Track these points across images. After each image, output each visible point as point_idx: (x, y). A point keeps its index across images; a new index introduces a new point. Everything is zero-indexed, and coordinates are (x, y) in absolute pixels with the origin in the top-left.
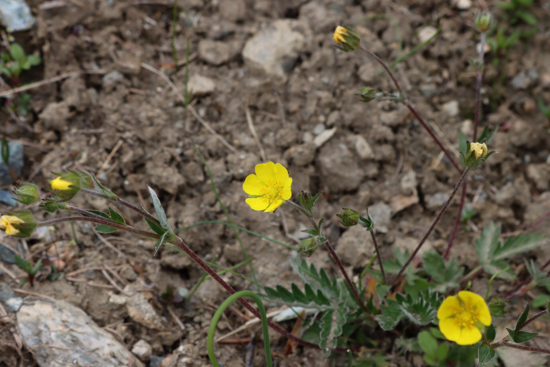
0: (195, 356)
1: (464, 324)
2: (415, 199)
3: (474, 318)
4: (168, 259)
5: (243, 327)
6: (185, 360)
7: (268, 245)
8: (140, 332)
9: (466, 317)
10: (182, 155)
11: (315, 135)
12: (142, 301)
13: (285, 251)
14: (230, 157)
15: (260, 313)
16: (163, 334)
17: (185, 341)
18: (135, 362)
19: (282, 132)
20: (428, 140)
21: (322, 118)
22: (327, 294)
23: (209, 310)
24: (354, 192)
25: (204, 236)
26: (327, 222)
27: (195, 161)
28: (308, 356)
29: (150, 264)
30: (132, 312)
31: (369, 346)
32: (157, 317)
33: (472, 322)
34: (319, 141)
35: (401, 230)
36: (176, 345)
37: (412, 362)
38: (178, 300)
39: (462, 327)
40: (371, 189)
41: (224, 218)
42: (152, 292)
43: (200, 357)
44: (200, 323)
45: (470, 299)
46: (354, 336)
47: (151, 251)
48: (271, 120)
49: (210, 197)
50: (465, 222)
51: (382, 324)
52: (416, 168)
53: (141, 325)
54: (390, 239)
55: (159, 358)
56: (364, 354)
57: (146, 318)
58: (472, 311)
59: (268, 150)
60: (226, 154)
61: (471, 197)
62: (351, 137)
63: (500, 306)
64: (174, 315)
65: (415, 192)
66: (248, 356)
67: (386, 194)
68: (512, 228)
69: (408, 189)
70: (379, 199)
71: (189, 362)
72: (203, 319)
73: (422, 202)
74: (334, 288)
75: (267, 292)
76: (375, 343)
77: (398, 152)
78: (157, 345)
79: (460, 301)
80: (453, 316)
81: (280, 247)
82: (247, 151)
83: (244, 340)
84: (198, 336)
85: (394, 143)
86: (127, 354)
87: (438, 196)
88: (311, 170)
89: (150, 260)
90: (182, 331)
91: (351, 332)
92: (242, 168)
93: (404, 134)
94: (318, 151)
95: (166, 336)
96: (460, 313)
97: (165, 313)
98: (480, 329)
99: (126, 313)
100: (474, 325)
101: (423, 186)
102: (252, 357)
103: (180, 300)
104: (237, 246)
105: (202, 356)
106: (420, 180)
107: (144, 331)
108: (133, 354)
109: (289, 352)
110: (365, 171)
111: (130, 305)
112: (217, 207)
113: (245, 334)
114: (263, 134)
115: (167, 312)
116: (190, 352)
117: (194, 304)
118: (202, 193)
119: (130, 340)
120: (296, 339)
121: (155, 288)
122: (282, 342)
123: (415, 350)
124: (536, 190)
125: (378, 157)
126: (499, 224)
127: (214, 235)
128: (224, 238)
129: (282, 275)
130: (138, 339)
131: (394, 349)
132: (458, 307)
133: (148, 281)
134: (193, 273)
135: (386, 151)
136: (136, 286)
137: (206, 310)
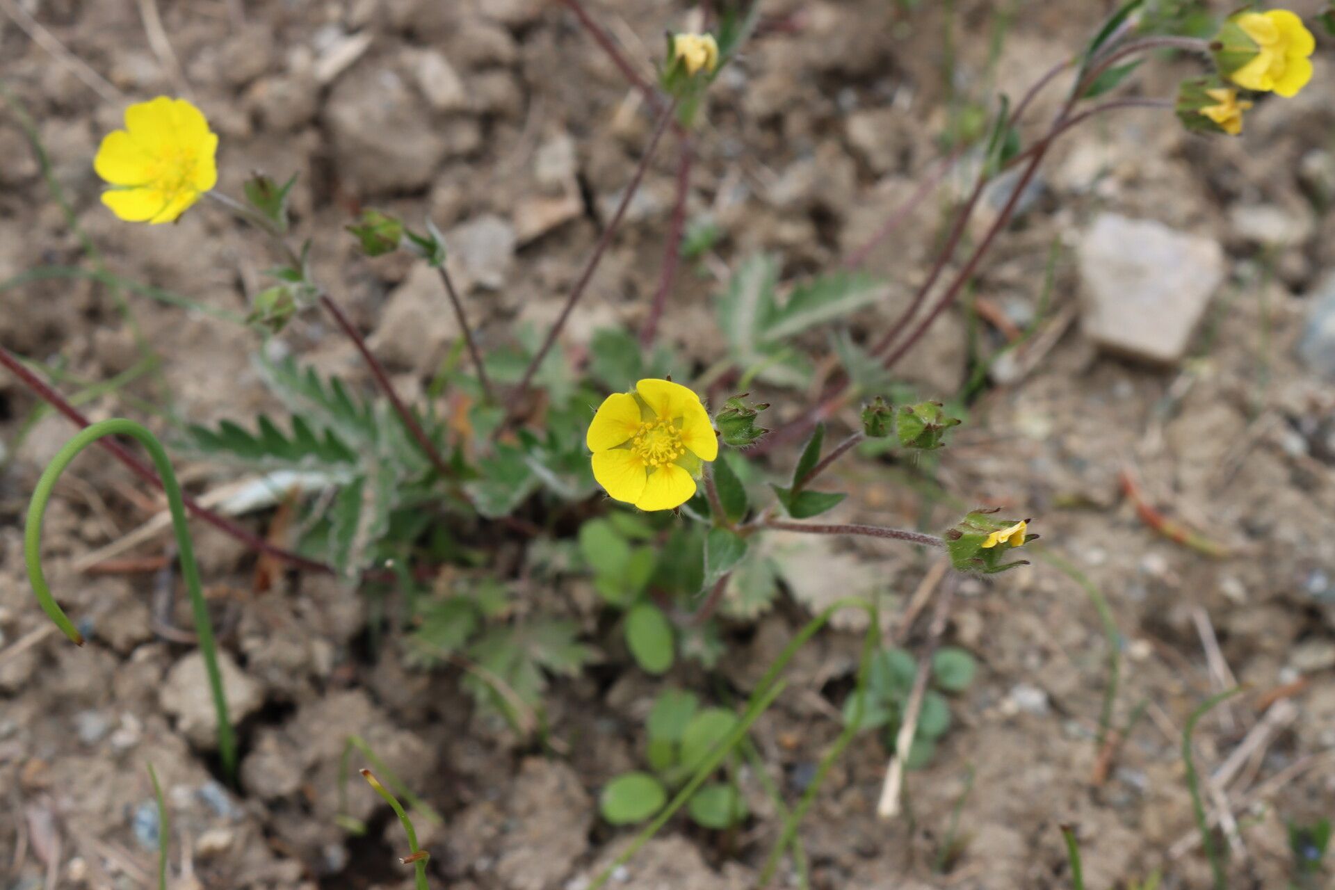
0: (20, 603)
1: (653, 462)
2: (571, 206)
3: (678, 445)
5: (145, 533)
7: (206, 328)
9: (658, 443)
11: (317, 55)
14: (104, 114)
15: (159, 476)
19: (234, 47)
20: (600, 60)
21: (334, 11)
22: (350, 437)
24: (420, 193)
25: (43, 312)
27: (15, 125)
28: (312, 595)
31: (463, 564)
33: (673, 456)
34: (327, 69)
35: (539, 282)
37: (569, 597)
39: (650, 470)
40: (463, 184)
41: (90, 266)
43: (32, 608)
45: (666, 397)
46: (424, 540)
48: (206, 19)
49: (52, 214)
50: (694, 258)
51: (484, 503)
52: (575, 128)
54: (510, 300)
56: (453, 583)
58: (672, 428)
60: (93, 108)
61: (709, 196)
62: (410, 56)
63: (742, 418)
65: (573, 188)
66: (161, 600)
67: (500, 196)
68: (811, 267)
69: (554, 180)
70: (485, 207)
73: (590, 211)
74: (367, 423)
76: (478, 556)
77: (528, 91)
79: (642, 404)
80: (626, 445)
83: (149, 563)
85: (516, 69)
88: (310, 140)
91: (416, 529)
93: (541, 47)
94: (325, 92)
96: (644, 436)
98: (691, 472)
100: (677, 462)
101: (593, 174)
102: (172, 604)
104: (127, 335)
106: (583, 158)
109: (265, 586)
110: (447, 139)
112: (73, 240)
113: (153, 547)
114: (188, 55)
117: (19, 479)
118: (34, 204)
120: (282, 555)
122: (246, 565)
123: (576, 567)
124: (867, 175)
125: (479, 103)
126: (778, 260)
127: (67, 308)
128: (94, 314)
129: (243, 403)
131: (526, 568)
132: (639, 422)
134: (17, 408)
135: (497, 88)
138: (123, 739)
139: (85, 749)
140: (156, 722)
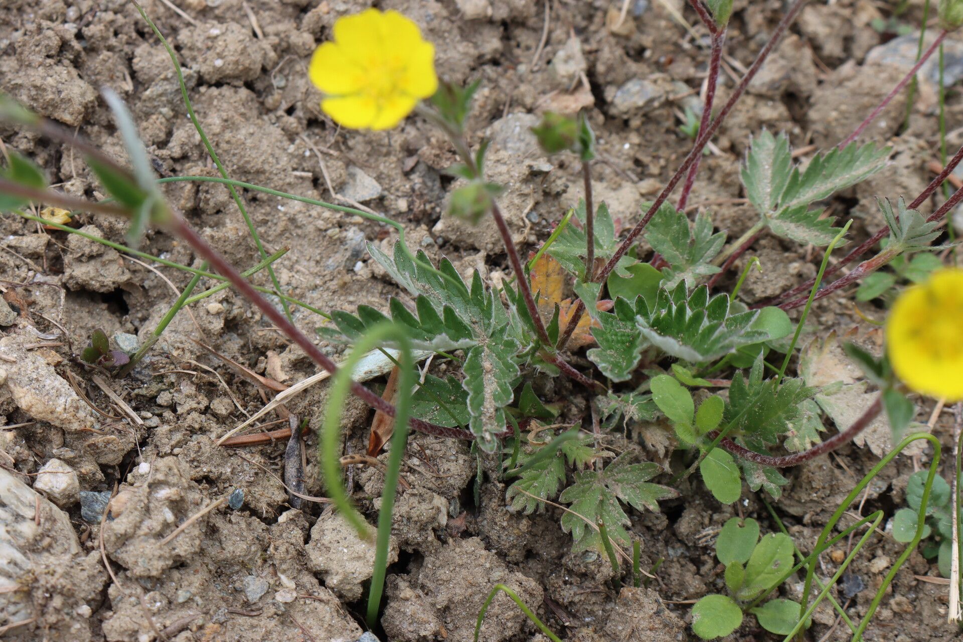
0: (184, 482)
2: (586, 98)
4: (81, 272)
6: (164, 493)
7: (292, 220)
8: (45, 441)
10: (79, 36)
12: (43, 371)
13: (334, 232)
14: (184, 36)
16: (98, 439)
17: (148, 449)
18: (51, 510)
22: (464, 315)
23: (190, 376)
26: (410, 162)
27: (110, 49)
28: (421, 455)
29: (39, 284)
30: (25, 398)
32: (83, 403)
36: (128, 462)
37: (641, 441)
38: (119, 361)
40: (493, 83)
42: (57, 349)
43: (194, 484)
44: (173, 408)
47: (35, 256)
49: (153, 125)
51: (606, 369)
52: (582, 33)
53: (47, 425)
54: (558, 185)
55: (101, 497)
56: (539, 435)
57: (59, 409)
59: (266, 14)
60: (174, 30)
64: (113, 396)
65: (586, 82)
66: (291, 468)
67: (525, 92)
69: (571, 77)
70: (514, 103)
71: (174, 497)
72: (178, 397)
73: (601, 102)
75: (338, 324)
78: (88, 467)
81: (321, 224)
82: (221, 19)
83: (276, 434)
84: (178, 437)
86: (29, 495)
87: (632, 86)
89: (40, 278)
90: (138, 428)
92: (220, 56)
95: (108, 443)
97: (91, 393)
99: (11, 401)
101: (601, 68)
102: (300, 470)
103: (125, 360)
104: (229, 230)
105: (198, 481)
106: (591, 55)
107: (56, 439)
108: (40, 492)
109: (376, 449)
110: (476, 46)
111: (19, 383)
112: (174, 148)
113: (276, 420)
115: (96, 388)
116: (174, 475)
117: (153, 366)
119: (25, 461)
121: (62, 338)
122: (358, 430)
123: (647, 416)
124: (824, 61)
125: (501, 13)
128: (196, 213)
129: (333, 285)
130: (43, 459)
131: (595, 419)
133: (43, 325)
134: (135, 299)
136: (21, 339)
137: (180, 376)
138: (282, 597)
139: (249, 609)
140: (308, 580)
